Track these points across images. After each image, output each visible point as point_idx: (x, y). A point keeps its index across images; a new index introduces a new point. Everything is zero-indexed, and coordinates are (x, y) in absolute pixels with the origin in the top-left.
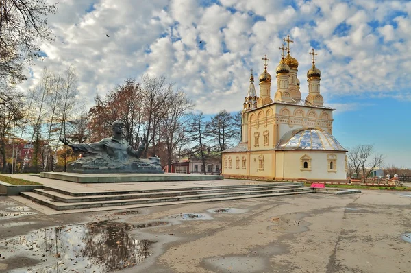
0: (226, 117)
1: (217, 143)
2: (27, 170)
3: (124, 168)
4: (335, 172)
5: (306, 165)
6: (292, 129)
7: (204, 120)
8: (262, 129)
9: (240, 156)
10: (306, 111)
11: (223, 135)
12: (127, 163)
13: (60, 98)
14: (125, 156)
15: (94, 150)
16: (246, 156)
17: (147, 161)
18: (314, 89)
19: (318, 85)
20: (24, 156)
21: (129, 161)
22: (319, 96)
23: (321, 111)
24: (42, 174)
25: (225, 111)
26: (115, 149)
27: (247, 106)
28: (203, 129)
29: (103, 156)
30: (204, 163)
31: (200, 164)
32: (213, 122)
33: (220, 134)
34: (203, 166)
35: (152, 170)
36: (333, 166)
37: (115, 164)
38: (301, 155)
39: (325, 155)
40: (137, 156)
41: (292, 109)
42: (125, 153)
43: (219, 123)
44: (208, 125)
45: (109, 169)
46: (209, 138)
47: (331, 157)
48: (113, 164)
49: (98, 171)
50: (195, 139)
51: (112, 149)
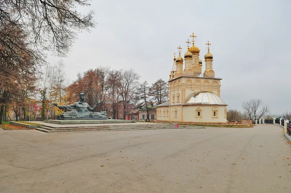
0: (162, 83)
1: (157, 100)
2: (38, 119)
3: (85, 117)
4: (217, 118)
5: (199, 114)
6: (193, 92)
7: (147, 86)
8: (176, 92)
9: (166, 109)
10: (202, 80)
11: (160, 95)
12: (87, 114)
13: (55, 78)
14: (86, 111)
15: (70, 108)
16: (168, 109)
17: (98, 113)
18: (208, 67)
19: (211, 64)
20: (36, 111)
21: (88, 113)
22: (212, 71)
23: (213, 80)
24: (45, 121)
25: (161, 79)
26: (81, 108)
27: (172, 77)
28: (147, 91)
29: (74, 111)
30: (148, 113)
31: (145, 114)
32: (154, 87)
33: (159, 94)
34: (148, 115)
35: (100, 118)
36: (216, 114)
37: (80, 115)
38: (196, 107)
39: (211, 107)
40: (92, 111)
41: (193, 80)
42: (86, 109)
43: (157, 87)
44: (150, 89)
45: (77, 118)
46: (151, 97)
47: (214, 109)
48: (79, 115)
49: (71, 119)
50: (142, 98)
51: (78, 107)
